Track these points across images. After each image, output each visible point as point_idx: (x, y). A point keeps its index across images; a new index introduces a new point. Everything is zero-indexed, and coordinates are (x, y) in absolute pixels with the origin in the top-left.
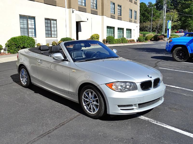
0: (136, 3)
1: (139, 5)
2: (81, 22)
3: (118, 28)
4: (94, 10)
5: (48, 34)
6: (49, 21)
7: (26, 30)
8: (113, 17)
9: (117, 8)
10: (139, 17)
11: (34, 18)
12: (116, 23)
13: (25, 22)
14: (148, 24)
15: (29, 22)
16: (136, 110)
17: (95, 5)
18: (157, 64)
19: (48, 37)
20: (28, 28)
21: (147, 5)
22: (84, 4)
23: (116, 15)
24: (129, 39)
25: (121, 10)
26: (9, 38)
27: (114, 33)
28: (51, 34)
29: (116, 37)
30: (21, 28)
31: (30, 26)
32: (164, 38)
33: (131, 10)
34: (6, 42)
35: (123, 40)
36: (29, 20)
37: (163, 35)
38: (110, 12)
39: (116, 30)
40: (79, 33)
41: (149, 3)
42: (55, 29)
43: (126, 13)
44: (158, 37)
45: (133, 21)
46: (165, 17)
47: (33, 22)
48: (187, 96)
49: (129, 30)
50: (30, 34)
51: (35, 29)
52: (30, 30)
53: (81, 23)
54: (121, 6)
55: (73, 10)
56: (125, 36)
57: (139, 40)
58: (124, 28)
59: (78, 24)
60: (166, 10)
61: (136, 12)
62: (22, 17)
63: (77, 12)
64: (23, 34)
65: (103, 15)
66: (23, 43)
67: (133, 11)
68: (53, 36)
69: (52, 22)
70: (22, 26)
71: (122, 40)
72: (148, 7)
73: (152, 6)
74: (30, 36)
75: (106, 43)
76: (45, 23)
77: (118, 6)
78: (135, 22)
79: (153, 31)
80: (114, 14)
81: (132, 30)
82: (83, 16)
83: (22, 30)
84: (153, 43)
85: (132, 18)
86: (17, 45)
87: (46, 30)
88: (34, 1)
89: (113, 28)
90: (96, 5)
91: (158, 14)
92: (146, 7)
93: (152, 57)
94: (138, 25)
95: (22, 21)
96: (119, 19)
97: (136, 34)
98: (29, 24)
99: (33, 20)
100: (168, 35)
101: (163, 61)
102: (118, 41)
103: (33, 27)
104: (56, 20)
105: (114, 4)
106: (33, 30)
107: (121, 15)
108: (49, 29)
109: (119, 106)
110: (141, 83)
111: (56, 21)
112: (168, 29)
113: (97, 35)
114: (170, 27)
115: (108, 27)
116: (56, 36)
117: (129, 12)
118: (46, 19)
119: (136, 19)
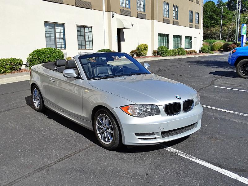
0: (198, 2)
1: (202, 4)
2: (124, 30)
3: (174, 35)
4: (140, 12)
5: (81, 45)
6: (82, 29)
7: (53, 41)
8: (166, 21)
9: (172, 9)
10: (202, 21)
11: (63, 25)
12: (171, 30)
13: (52, 30)
14: (217, 30)
15: (57, 30)
16: (160, 140)
17: (142, 6)
18: (215, 82)
19: (82, 49)
20: (55, 38)
21: (216, 4)
22: (127, 6)
23: (171, 19)
24: (188, 50)
25: (177, 12)
26: (31, 51)
27: (168, 42)
28: (85, 45)
29: (171, 48)
30: (46, 38)
31: (57, 36)
32: (237, 47)
33: (192, 12)
34: (27, 55)
35: (180, 51)
36: (56, 28)
37: (236, 44)
38: (163, 15)
39: (171, 38)
40: (122, 43)
41: (218, 1)
42: (90, 39)
43: (184, 16)
44: (228, 46)
45: (194, 26)
46: (239, 20)
47: (62, 31)
48: (238, 122)
49: (189, 38)
50: (58, 46)
51: (64, 39)
52: (58, 41)
54: (177, 7)
55: (114, 13)
56: (183, 46)
57: (202, 51)
58: (181, 36)
59: (120, 32)
60: (241, 10)
61: (198, 14)
62: (47, 24)
63: (118, 16)
64: (49, 46)
65: (153, 19)
66: (48, 57)
67: (194, 13)
68: (87, 47)
69: (86, 29)
70: (48, 35)
71: (178, 51)
72: (217, 7)
73: (223, 5)
74: (58, 48)
75: (158, 55)
76: (78, 31)
77: (174, 6)
78: (197, 27)
79: (224, 38)
80: (169, 17)
81: (193, 38)
82: (126, 21)
83: (48, 40)
84: (221, 54)
85: (192, 22)
86: (40, 60)
87: (78, 40)
88: (63, 4)
89: (167, 35)
90: (144, 6)
91: (230, 16)
92: (214, 7)
93: (210, 73)
94: (201, 31)
95: (48, 30)
96: (176, 24)
97: (198, 43)
98: (56, 33)
99: (62, 28)
100: (243, 43)
101: (223, 78)
102: (174, 53)
103: (62, 36)
104: (91, 27)
105: (168, 4)
106: (63, 41)
107: (177, 19)
108: (83, 38)
109: (137, 134)
110: (165, 106)
111: (91, 29)
112: (243, 36)
113: (145, 44)
114: (245, 33)
115: (160, 35)
116: (91, 48)
117: (189, 14)
118: (78, 26)
119: (198, 23)
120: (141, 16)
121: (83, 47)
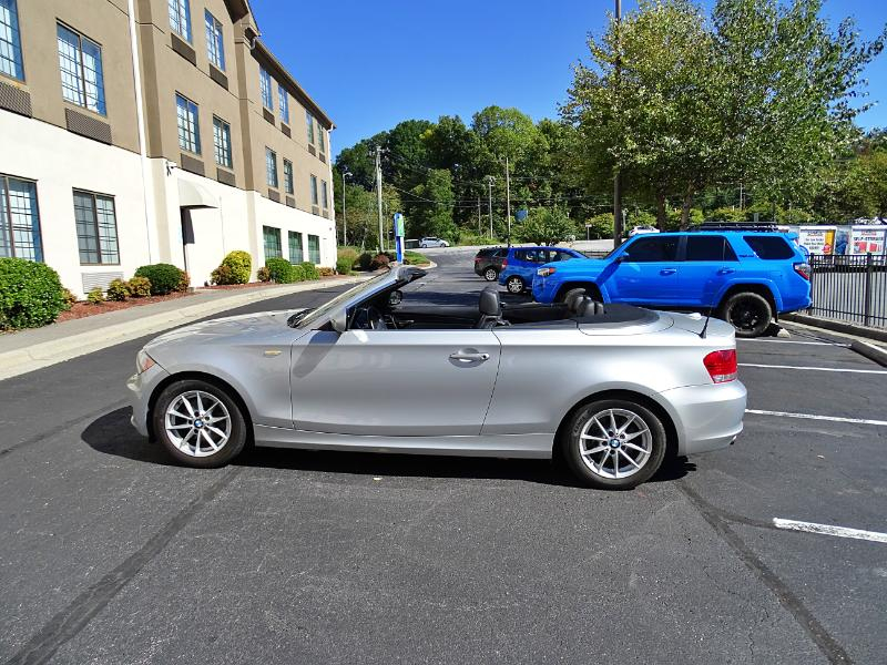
0: (322, 159)
1: (329, 164)
2: (191, 211)
3: (289, 232)
4: (222, 168)
5: (88, 251)
6: (87, 202)
8: (274, 197)
9: (282, 169)
10: (332, 201)
11: (30, 185)
17: (226, 154)
19: (89, 263)
20: (8, 227)
22: (194, 147)
23: (282, 192)
25: (291, 176)
27: (279, 248)
28: (98, 251)
31: (16, 219)
32: (391, 261)
33: (315, 179)
36: (10, 192)
38: (267, 180)
39: (285, 238)
42: (113, 234)
44: (371, 260)
45: (320, 212)
47: (28, 203)
49: (314, 239)
51: (37, 230)
52: (18, 236)
54: (290, 165)
55: (170, 164)
56: (306, 258)
58: (302, 234)
61: (325, 185)
63: (178, 173)
65: (249, 187)
67: (318, 182)
68: (105, 259)
69: (99, 203)
75: (269, 279)
76: (76, 207)
77: (285, 162)
78: (326, 216)
80: (277, 186)
81: (321, 239)
85: (317, 203)
87: (79, 236)
89: (277, 231)
90: (229, 153)
94: (332, 223)
96: (291, 203)
97: (330, 253)
98: (12, 210)
99: (29, 195)
100: (400, 252)
103: (31, 220)
104: (111, 198)
106: (31, 237)
107: (292, 192)
108: (91, 231)
111: (111, 202)
112: (399, 238)
114: (402, 231)
115: (266, 229)
116: (115, 259)
117: (310, 183)
118: (77, 192)
119: (326, 206)
120: (226, 179)
121: (94, 256)
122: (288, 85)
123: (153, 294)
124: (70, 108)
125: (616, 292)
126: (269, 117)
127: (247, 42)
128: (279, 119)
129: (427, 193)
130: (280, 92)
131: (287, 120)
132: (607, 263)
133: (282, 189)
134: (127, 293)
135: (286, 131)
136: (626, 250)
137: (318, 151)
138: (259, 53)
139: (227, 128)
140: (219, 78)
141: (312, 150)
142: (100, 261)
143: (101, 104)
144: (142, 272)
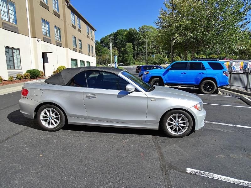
0: (92, 39)
1: (94, 41)
3: (80, 60)
4: (58, 42)
5: (10, 65)
6: (10, 50)
8: (75, 50)
9: (78, 42)
10: (95, 52)
12: (79, 57)
19: (11, 69)
22: (48, 35)
25: (81, 44)
28: (14, 65)
33: (89, 45)
38: (73, 46)
39: (79, 62)
40: (46, 64)
42: (19, 60)
43: (85, 48)
45: (91, 55)
49: (88, 63)
53: (48, 54)
54: (81, 41)
58: (84, 61)
59: (44, 55)
61: (93, 47)
63: (42, 43)
65: (67, 47)
68: (16, 67)
69: (14, 51)
76: (6, 52)
77: (79, 40)
78: (93, 56)
80: (76, 47)
81: (91, 63)
85: (90, 52)
87: (7, 60)
89: (76, 60)
90: (60, 37)
94: (95, 58)
96: (81, 52)
104: (19, 49)
105: (75, 38)
107: (81, 49)
108: (11, 59)
111: (19, 51)
113: (63, 66)
114: (117, 61)
115: (72, 59)
116: (20, 68)
117: (87, 46)
118: (6, 47)
119: (93, 53)
120: (59, 44)
121: (12, 67)
122: (80, 17)
123: (31, 78)
124: (4, 22)
125: (167, 79)
126: (74, 27)
127: (66, 4)
128: (77, 27)
129: (125, 50)
130: (78, 19)
131: (80, 27)
132: (165, 70)
133: (78, 48)
134: (21, 78)
135: (80, 31)
136: (171, 66)
137: (90, 37)
138: (70, 7)
139: (59, 29)
140: (57, 14)
141: (88, 37)
142: (14, 68)
143: (15, 21)
144: (28, 71)
